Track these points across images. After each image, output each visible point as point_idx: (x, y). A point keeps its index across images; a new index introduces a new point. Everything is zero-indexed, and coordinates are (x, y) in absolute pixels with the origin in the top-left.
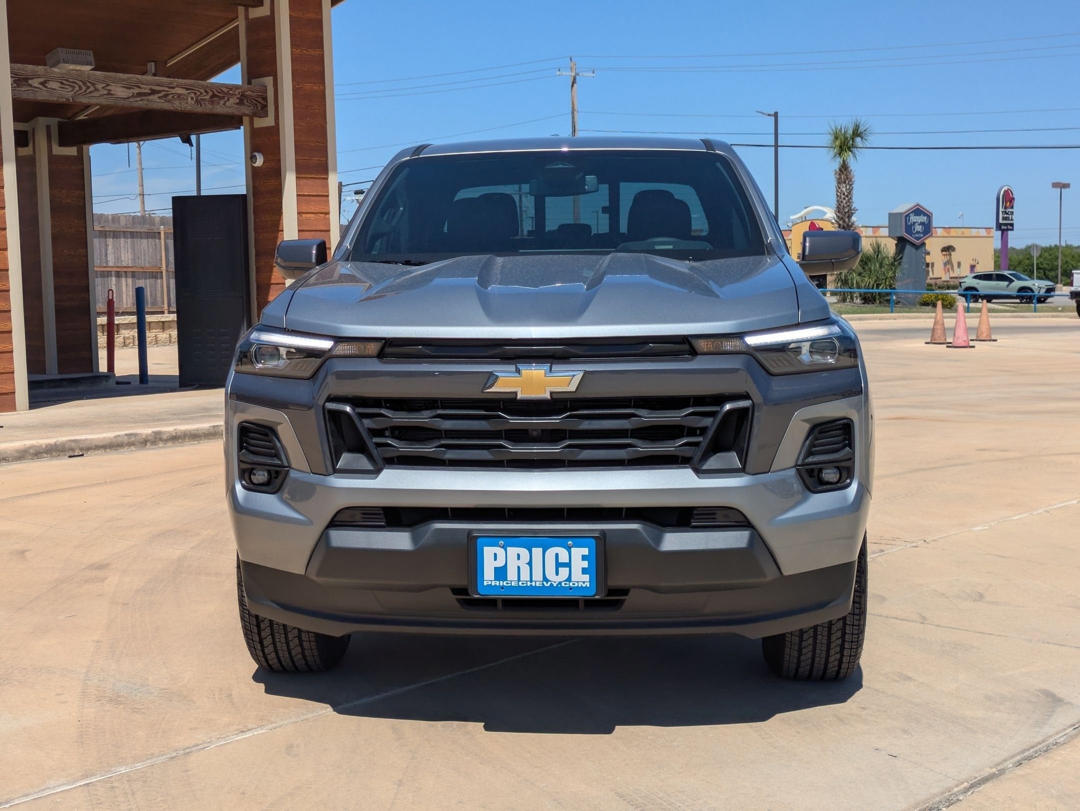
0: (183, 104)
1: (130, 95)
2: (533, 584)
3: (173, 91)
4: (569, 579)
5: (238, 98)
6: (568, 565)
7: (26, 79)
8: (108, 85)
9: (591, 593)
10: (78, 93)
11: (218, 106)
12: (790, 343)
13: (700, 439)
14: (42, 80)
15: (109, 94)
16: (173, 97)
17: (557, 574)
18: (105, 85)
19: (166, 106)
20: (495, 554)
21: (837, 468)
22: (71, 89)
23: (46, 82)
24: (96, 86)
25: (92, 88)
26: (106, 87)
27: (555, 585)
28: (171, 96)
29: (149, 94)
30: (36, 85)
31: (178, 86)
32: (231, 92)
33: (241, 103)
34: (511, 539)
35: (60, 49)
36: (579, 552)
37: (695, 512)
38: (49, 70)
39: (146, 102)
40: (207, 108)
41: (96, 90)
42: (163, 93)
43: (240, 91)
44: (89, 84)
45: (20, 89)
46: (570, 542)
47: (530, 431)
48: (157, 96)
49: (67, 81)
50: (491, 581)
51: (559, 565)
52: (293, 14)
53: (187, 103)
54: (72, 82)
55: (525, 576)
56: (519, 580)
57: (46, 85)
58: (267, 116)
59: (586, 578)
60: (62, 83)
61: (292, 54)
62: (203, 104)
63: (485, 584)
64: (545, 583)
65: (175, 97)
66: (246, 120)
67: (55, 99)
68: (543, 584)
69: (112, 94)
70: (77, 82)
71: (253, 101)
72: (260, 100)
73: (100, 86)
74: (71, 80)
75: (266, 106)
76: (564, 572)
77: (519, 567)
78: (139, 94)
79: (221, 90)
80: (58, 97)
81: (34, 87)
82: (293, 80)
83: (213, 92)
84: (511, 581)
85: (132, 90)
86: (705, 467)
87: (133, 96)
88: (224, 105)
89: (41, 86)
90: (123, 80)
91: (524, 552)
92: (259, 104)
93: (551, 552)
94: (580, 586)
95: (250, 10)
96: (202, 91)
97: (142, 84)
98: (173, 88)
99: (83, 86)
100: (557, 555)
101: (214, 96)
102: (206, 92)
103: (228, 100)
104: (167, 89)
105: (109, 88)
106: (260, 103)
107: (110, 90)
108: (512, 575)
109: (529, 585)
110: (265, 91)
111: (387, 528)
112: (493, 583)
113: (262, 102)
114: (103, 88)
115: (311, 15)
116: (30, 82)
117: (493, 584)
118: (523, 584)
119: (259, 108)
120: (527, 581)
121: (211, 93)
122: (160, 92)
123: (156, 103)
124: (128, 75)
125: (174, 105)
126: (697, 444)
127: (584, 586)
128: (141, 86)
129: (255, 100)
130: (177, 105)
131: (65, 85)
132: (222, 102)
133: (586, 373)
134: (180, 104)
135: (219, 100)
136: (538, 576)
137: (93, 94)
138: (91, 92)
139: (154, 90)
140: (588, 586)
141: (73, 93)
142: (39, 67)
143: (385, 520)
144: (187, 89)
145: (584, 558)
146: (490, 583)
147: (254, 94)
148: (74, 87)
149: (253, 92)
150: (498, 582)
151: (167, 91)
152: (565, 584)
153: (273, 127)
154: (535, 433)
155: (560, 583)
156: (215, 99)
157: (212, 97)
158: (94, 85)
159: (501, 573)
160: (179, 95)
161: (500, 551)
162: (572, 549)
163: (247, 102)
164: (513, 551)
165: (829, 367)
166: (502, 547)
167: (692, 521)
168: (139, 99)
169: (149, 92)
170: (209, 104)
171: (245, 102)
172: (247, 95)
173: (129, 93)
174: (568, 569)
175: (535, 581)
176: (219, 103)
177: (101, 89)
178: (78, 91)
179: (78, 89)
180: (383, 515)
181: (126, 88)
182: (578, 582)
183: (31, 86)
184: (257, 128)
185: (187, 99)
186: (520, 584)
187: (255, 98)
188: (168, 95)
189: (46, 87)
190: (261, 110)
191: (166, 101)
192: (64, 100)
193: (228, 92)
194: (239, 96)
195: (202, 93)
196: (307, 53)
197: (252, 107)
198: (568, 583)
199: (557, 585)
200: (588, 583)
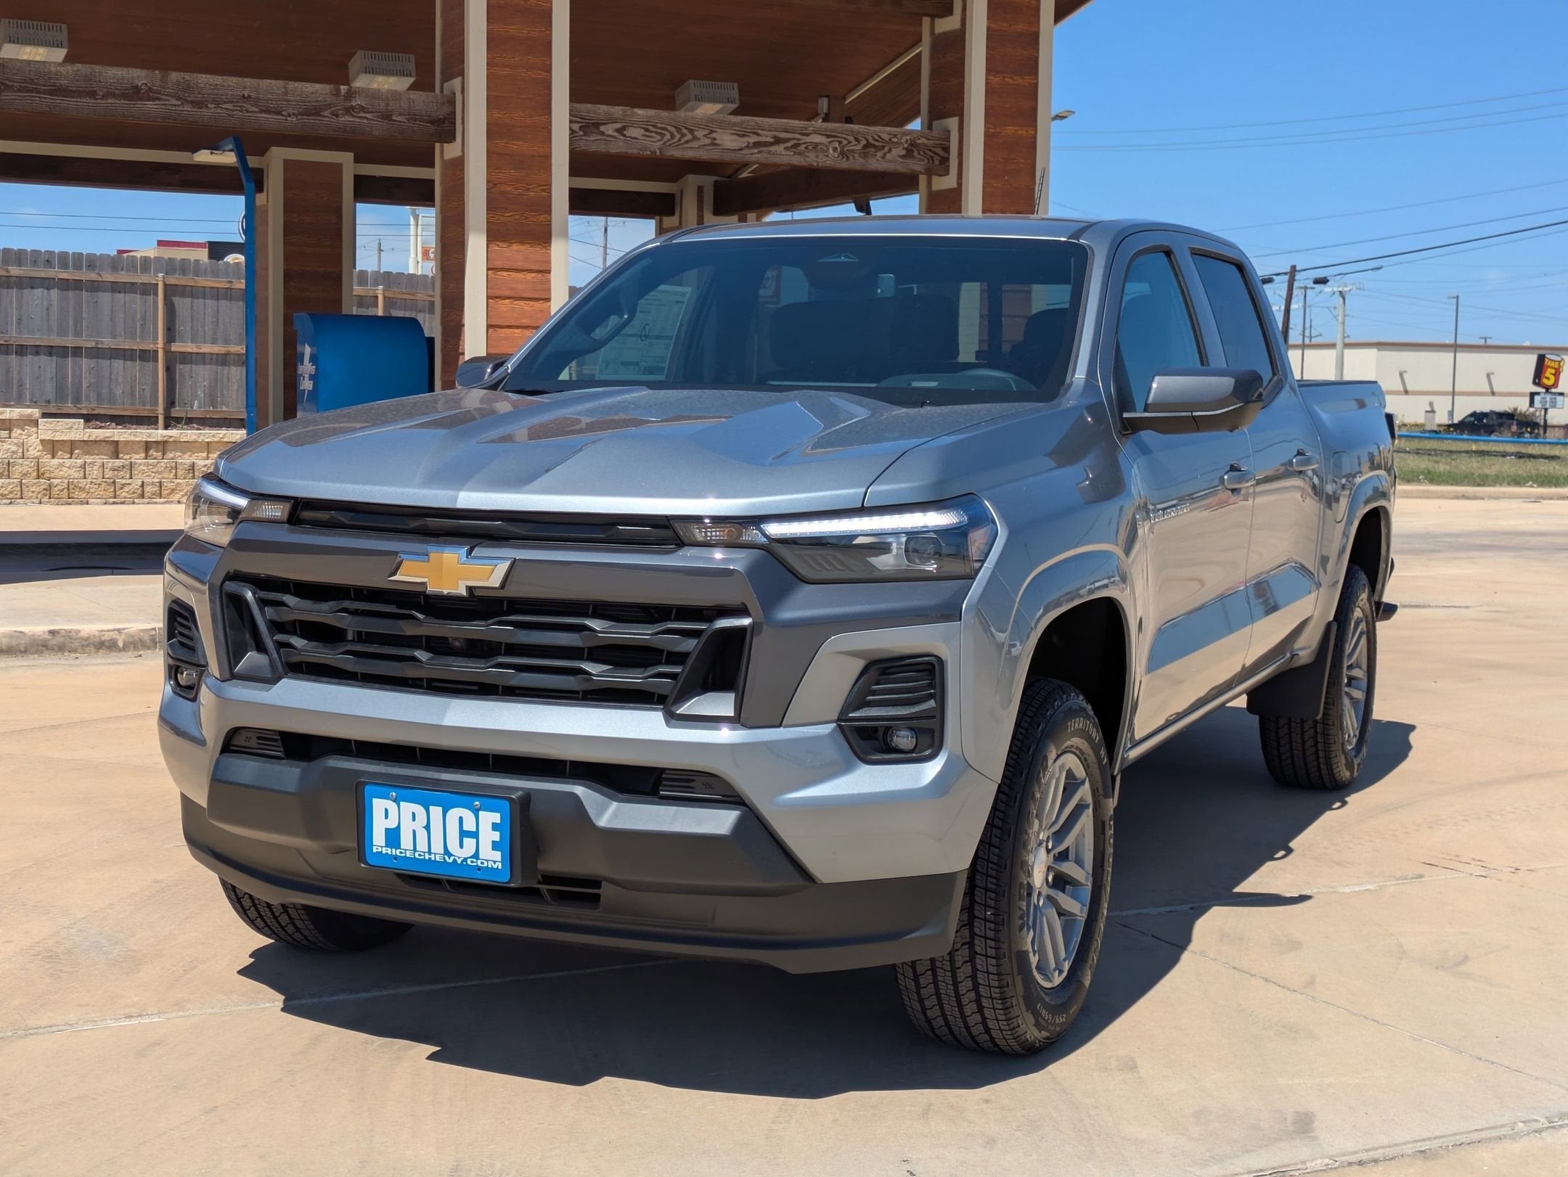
0: (820, 157)
1: (743, 146)
2: (432, 857)
3: (807, 139)
4: (476, 856)
5: (904, 149)
6: (475, 835)
7: (597, 125)
8: (712, 132)
9: (504, 878)
10: (668, 143)
11: (874, 160)
12: (856, 536)
13: (678, 669)
14: (619, 126)
15: (713, 144)
16: (806, 148)
17: (461, 846)
18: (707, 132)
19: (796, 160)
20: (386, 810)
21: (911, 729)
22: (659, 137)
23: (624, 128)
24: (696, 133)
25: (689, 137)
26: (709, 134)
27: (459, 861)
28: (804, 146)
29: (772, 144)
30: (610, 132)
31: (815, 132)
32: (895, 140)
33: (909, 154)
34: (403, 788)
35: (691, 82)
36: (489, 818)
37: (664, 776)
38: (629, 113)
39: (765, 155)
40: (856, 163)
41: (695, 138)
42: (792, 143)
43: (908, 138)
44: (684, 131)
45: (588, 138)
46: (477, 803)
47: (450, 639)
48: (782, 146)
49: (654, 126)
50: (382, 847)
51: (464, 834)
52: (994, 26)
53: (827, 156)
54: (662, 128)
55: (423, 846)
56: (415, 850)
57: (625, 132)
58: (947, 173)
59: (497, 855)
60: (647, 130)
61: (986, 83)
62: (851, 158)
63: (375, 850)
64: (446, 857)
65: (810, 148)
66: (923, 179)
67: (635, 151)
68: (444, 858)
69: (716, 145)
70: (669, 128)
71: (928, 152)
72: (938, 150)
73: (700, 133)
74: (660, 125)
75: (948, 159)
76: (470, 843)
77: (414, 832)
78: (757, 144)
79: (879, 137)
80: (641, 150)
81: (608, 136)
82: (986, 122)
83: (867, 140)
84: (406, 850)
85: (746, 139)
86: (682, 710)
87: (748, 147)
88: (883, 158)
89: (616, 134)
90: (735, 124)
91: (419, 810)
92: (936, 157)
93: (455, 813)
94: (490, 866)
95: (937, 21)
96: (851, 138)
97: (762, 130)
98: (807, 135)
99: (676, 133)
100: (461, 819)
101: (868, 145)
102: (857, 139)
103: (890, 150)
104: (798, 136)
105: (713, 135)
106: (938, 154)
107: (715, 139)
108: (406, 842)
109: (427, 858)
110: (948, 139)
111: (284, 761)
112: (384, 849)
113: (942, 153)
114: (705, 136)
115: (1021, 27)
116: (602, 128)
117: (384, 852)
118: (420, 855)
119: (937, 162)
120: (424, 852)
121: (863, 142)
122: (787, 140)
123: (783, 156)
124: (743, 118)
125: (807, 159)
126: (673, 676)
127: (495, 866)
128: (760, 132)
129: (930, 150)
130: (812, 159)
131: (651, 132)
132: (880, 154)
133: (514, 561)
134: (817, 157)
135: (876, 152)
136: (438, 848)
137: (689, 145)
138: (687, 142)
139: (779, 138)
140: (500, 867)
141: (661, 143)
142: (616, 108)
143: (282, 749)
144: (828, 136)
145: (495, 827)
146: (380, 850)
147: (930, 142)
148: (664, 135)
149: (929, 139)
150: (390, 850)
151: (799, 140)
152: (472, 862)
153: (955, 189)
154: (457, 644)
155: (465, 859)
156: (869, 149)
157: (865, 147)
158: (691, 131)
159: (393, 836)
160: (816, 145)
161: (392, 806)
162: (480, 812)
163: (919, 154)
164: (408, 807)
165: (924, 575)
166: (395, 801)
167: (660, 788)
168: (756, 151)
169: (771, 140)
170: (860, 156)
171: (916, 153)
172: (919, 144)
173: (742, 142)
174: (475, 840)
175: (435, 854)
176: (875, 155)
177: (702, 137)
178: (668, 140)
179: (669, 137)
180: (280, 741)
181: (738, 135)
182: (487, 861)
183: (603, 134)
184: (936, 191)
185: (828, 149)
186: (417, 854)
187: (932, 149)
188: (799, 145)
189: (624, 136)
190: (940, 164)
191: (795, 153)
192: (649, 153)
193: (890, 139)
194: (906, 146)
195: (850, 142)
196: (1012, 82)
197: (926, 161)
198: (475, 860)
199: (462, 861)
200: (500, 864)
